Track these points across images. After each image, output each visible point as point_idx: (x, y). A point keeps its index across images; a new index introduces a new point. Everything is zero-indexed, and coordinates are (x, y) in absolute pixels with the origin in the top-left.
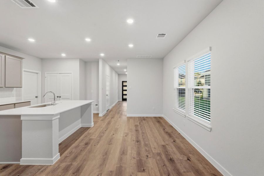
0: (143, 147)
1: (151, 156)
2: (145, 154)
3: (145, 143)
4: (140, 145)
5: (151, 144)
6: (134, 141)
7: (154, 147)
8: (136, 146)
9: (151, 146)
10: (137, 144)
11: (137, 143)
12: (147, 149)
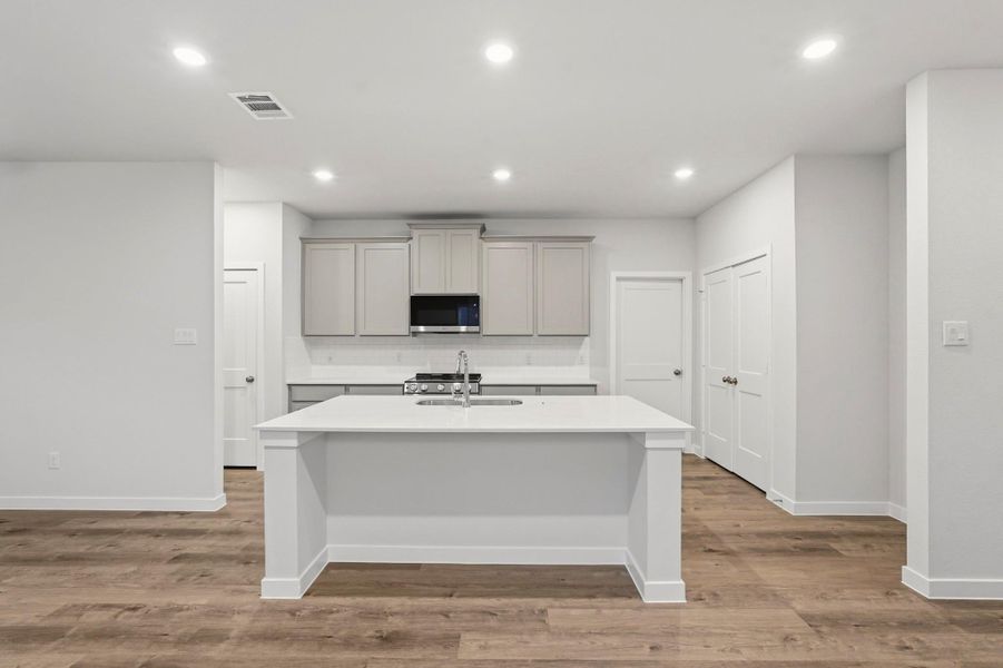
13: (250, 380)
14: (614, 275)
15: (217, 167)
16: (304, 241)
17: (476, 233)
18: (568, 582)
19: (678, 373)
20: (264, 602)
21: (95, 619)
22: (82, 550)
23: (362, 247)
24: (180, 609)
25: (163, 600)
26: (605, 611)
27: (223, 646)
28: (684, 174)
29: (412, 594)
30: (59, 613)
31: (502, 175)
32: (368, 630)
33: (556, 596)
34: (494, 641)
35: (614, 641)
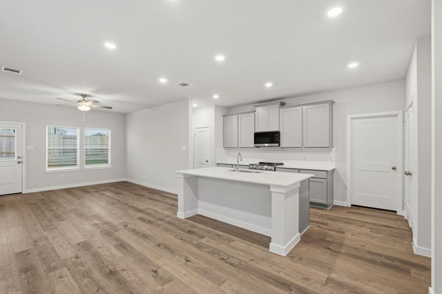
0: (92, 268)
1: (69, 261)
2: (82, 258)
3: (91, 278)
4: (102, 268)
5: (74, 283)
6: (123, 270)
7: (63, 278)
8: (108, 262)
9: (73, 276)
10: (108, 267)
11: (112, 268)
12: (81, 268)
13: (207, 161)
14: (349, 117)
15: (190, 100)
16: (224, 116)
17: (277, 106)
18: (253, 237)
19: (394, 169)
20: (177, 217)
21: (150, 211)
22: (159, 199)
23: (240, 116)
24: (163, 214)
25: (161, 211)
26: (251, 247)
27: (162, 222)
28: (353, 65)
29: (206, 226)
30: (146, 209)
31: (269, 85)
32: (189, 229)
33: (242, 239)
34: (212, 241)
35: (242, 254)
